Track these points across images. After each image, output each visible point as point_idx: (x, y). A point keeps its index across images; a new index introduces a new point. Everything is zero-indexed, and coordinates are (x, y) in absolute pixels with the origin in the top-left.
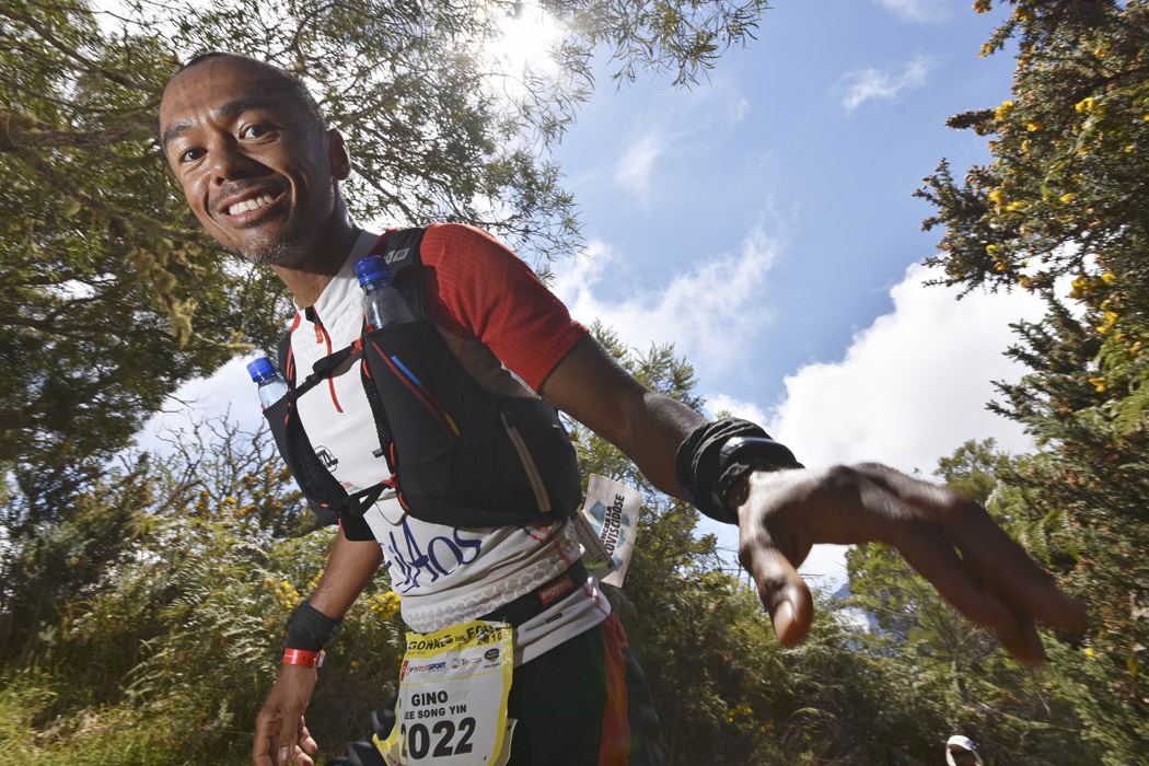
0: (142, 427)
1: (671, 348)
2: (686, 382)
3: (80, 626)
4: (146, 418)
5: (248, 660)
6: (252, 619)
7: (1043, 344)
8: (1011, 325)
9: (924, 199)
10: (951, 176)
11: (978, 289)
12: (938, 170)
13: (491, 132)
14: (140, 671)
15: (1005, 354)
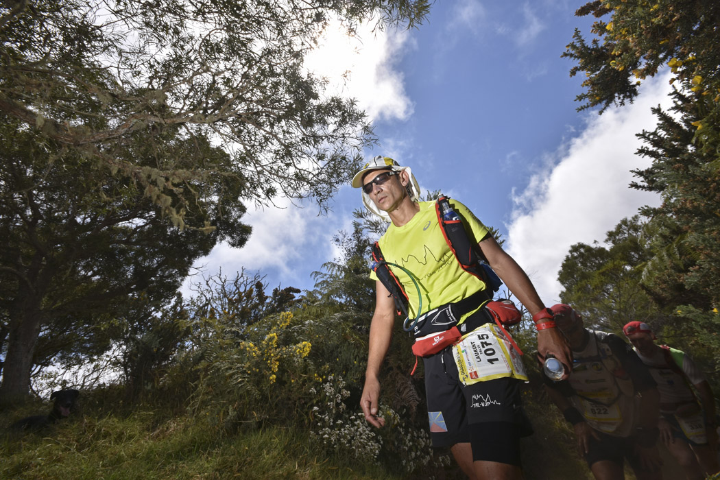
0: (181, 285)
3: (164, 380)
4: (182, 280)
5: (240, 385)
6: (239, 365)
7: (658, 142)
8: (637, 135)
9: (568, 57)
10: (583, 38)
12: (574, 37)
15: (636, 154)
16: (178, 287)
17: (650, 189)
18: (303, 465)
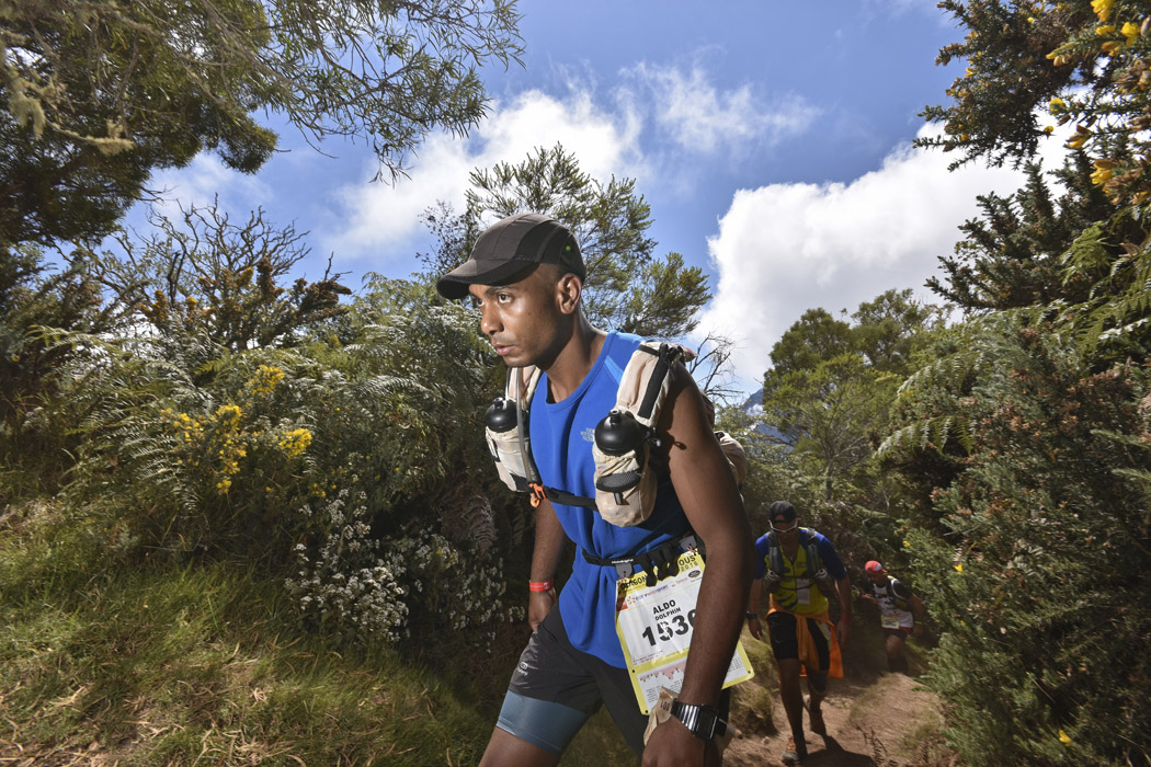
0: (122, 214)
1: (631, 184)
2: (640, 222)
3: (30, 418)
4: (127, 204)
5: (160, 481)
7: (1004, 224)
8: (979, 198)
9: (952, 13)
15: (961, 228)
16: (116, 217)
17: (954, 297)
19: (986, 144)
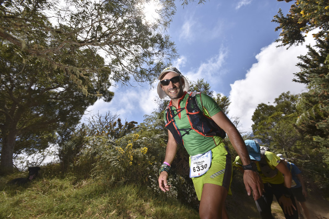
0: (81, 119)
1: (203, 80)
2: (208, 88)
3: (77, 163)
4: (81, 116)
5: (115, 166)
6: (114, 157)
7: (307, 61)
8: (298, 57)
9: (275, 22)
10: (282, 13)
11: (293, 45)
12: (279, 12)
13: (150, 29)
14: (92, 171)
15: (296, 65)
16: (79, 120)
17: (302, 82)
18: (146, 201)
19: (293, 42)
